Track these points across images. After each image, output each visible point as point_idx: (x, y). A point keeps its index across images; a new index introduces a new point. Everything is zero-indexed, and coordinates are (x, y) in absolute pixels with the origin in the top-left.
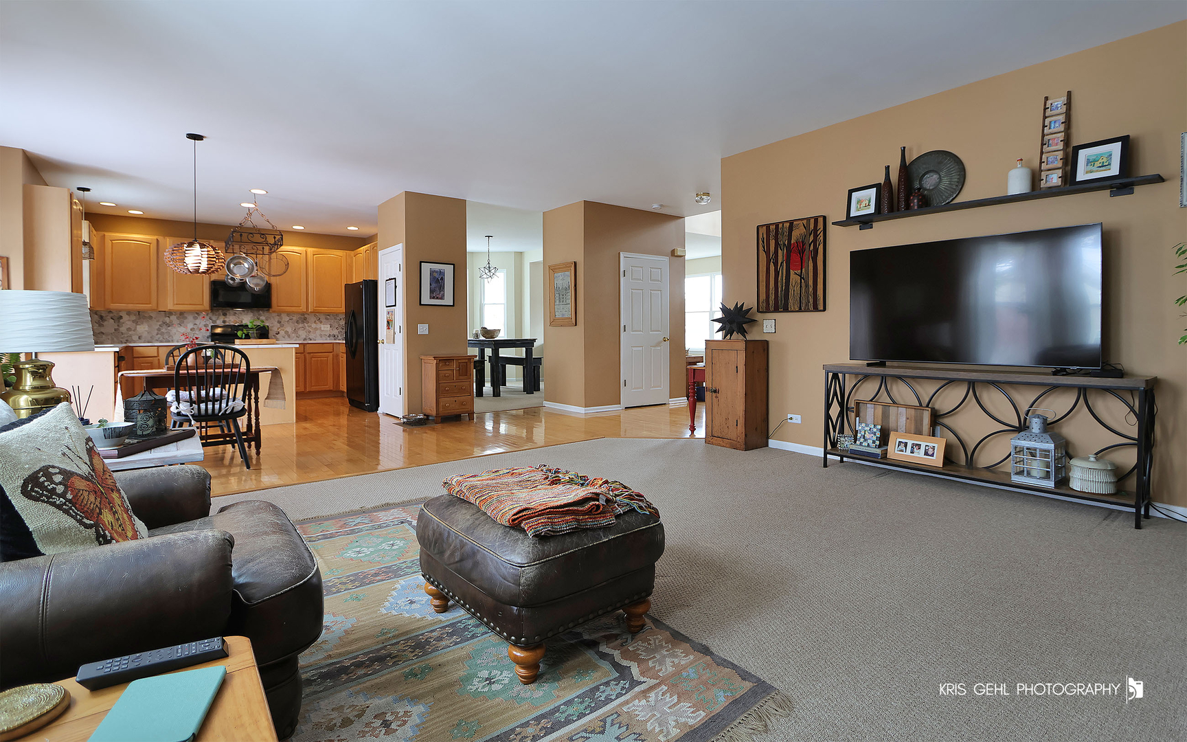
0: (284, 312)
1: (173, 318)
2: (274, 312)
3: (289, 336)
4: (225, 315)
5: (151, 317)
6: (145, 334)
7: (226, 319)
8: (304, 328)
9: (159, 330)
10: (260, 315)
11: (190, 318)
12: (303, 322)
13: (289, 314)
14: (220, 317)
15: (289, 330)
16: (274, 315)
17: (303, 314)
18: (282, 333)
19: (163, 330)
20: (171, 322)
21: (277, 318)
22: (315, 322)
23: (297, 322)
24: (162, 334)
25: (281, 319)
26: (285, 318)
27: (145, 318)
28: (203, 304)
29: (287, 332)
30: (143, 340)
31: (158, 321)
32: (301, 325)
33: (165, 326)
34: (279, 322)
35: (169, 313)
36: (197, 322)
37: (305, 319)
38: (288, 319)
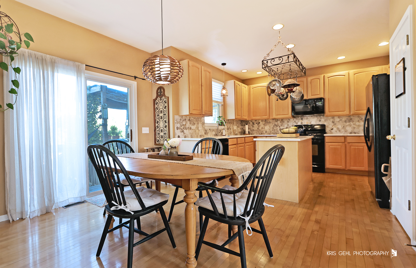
0: (336, 116)
1: (279, 122)
2: (327, 116)
3: (340, 131)
4: (302, 119)
5: (270, 122)
6: (268, 131)
7: (302, 122)
8: (350, 125)
9: (273, 128)
10: (321, 118)
11: (286, 122)
12: (349, 121)
13: (339, 116)
14: (300, 121)
15: (340, 127)
16: (330, 118)
17: (349, 116)
18: (335, 129)
19: (275, 128)
20: (278, 124)
21: (332, 120)
22: (358, 121)
23: (345, 122)
24: (274, 130)
25: (334, 120)
26: (337, 119)
27: (268, 123)
28: (288, 114)
29: (338, 128)
30: (267, 133)
31: (273, 124)
32: (348, 124)
33: (275, 127)
34: (333, 122)
35: (277, 120)
36: (289, 124)
37: (351, 119)
38: (338, 120)
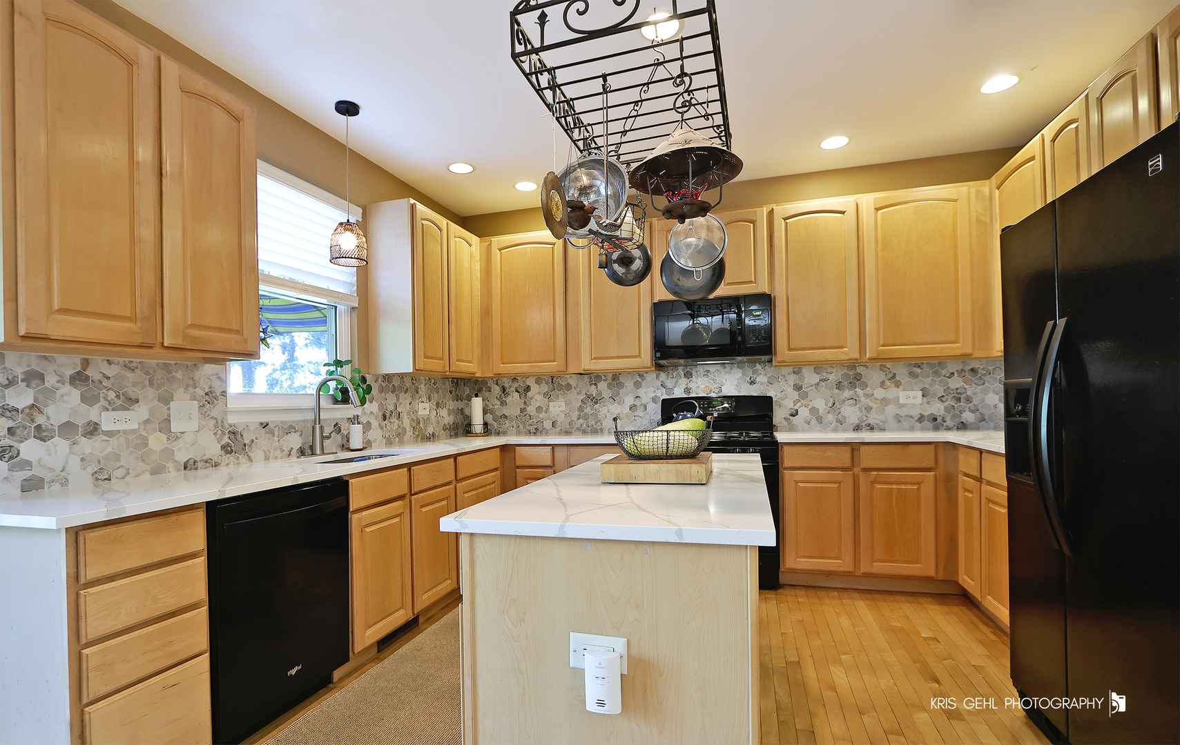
0: (808, 363)
1: (603, 386)
2: (783, 364)
3: (820, 420)
4: (688, 375)
5: (569, 387)
6: (561, 419)
7: (690, 385)
8: (855, 400)
9: (581, 409)
10: (755, 372)
11: (629, 384)
12: (852, 386)
13: (818, 367)
14: (680, 381)
15: (821, 404)
16: (785, 370)
17: (852, 365)
18: (804, 412)
19: (588, 410)
20: (600, 393)
21: (792, 379)
22: (882, 384)
23: (839, 385)
24: (586, 417)
25: (802, 378)
26: (811, 377)
27: (560, 387)
28: (639, 356)
29: (814, 411)
30: (558, 429)
31: (579, 393)
32: (847, 394)
33: (589, 403)
34: (798, 388)
35: (594, 377)
36: (641, 392)
37: (858, 377)
38: (815, 378)
